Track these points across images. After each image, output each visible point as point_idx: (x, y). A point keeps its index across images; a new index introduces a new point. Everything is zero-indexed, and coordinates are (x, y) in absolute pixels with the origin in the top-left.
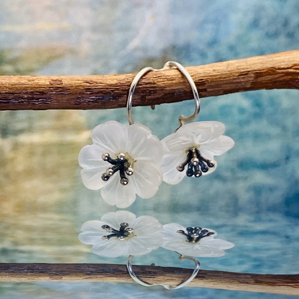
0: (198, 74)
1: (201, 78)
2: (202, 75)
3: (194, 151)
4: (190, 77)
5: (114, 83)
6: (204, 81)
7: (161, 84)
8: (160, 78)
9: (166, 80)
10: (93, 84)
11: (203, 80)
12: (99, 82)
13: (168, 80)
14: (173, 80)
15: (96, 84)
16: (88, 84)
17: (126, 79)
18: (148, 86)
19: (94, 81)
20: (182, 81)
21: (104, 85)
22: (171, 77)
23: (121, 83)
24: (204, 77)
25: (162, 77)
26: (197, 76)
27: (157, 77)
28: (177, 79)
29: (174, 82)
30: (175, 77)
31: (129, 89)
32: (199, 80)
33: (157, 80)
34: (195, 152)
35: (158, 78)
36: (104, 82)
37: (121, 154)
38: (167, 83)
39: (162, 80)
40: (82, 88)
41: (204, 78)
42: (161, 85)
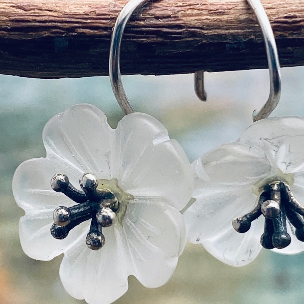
0: (286, 5)
1: (292, 14)
2: (294, 7)
3: (275, 188)
4: (263, 9)
5: (81, 12)
6: (298, 19)
7: (192, 21)
8: (192, 7)
9: (206, 12)
10: (32, 11)
11: (295, 17)
12: (47, 8)
13: (211, 12)
14: (223, 13)
15: (37, 11)
16: (20, 11)
17: (112, 6)
18: (160, 22)
19: (37, 6)
20: (243, 17)
21: (55, 14)
22: (218, 7)
23: (97, 12)
24: (298, 11)
25: (197, 6)
26: (282, 9)
27: (185, 5)
28: (232, 11)
29: (225, 17)
30: (230, 7)
31: (114, 26)
32: (286, 17)
33: (185, 11)
34: (277, 191)
35: (188, 7)
36: (58, 9)
37: (87, 176)
38: (207, 19)
39: (195, 12)
40: (5, 18)
41: (297, 14)
42: (192, 23)
